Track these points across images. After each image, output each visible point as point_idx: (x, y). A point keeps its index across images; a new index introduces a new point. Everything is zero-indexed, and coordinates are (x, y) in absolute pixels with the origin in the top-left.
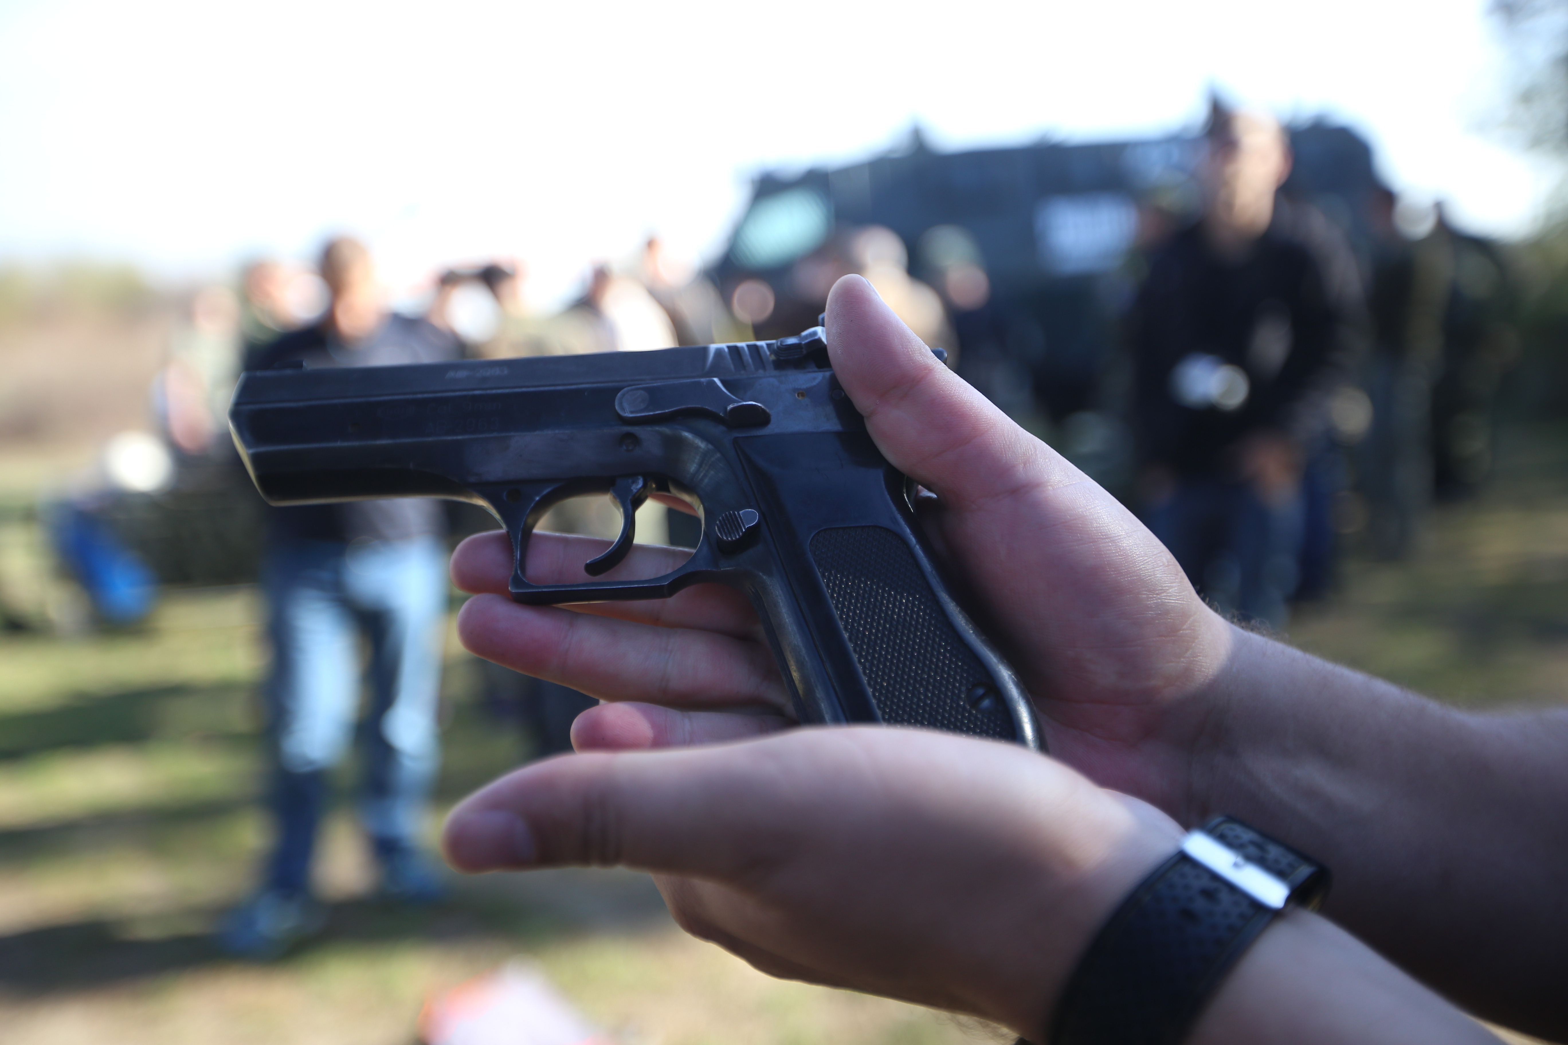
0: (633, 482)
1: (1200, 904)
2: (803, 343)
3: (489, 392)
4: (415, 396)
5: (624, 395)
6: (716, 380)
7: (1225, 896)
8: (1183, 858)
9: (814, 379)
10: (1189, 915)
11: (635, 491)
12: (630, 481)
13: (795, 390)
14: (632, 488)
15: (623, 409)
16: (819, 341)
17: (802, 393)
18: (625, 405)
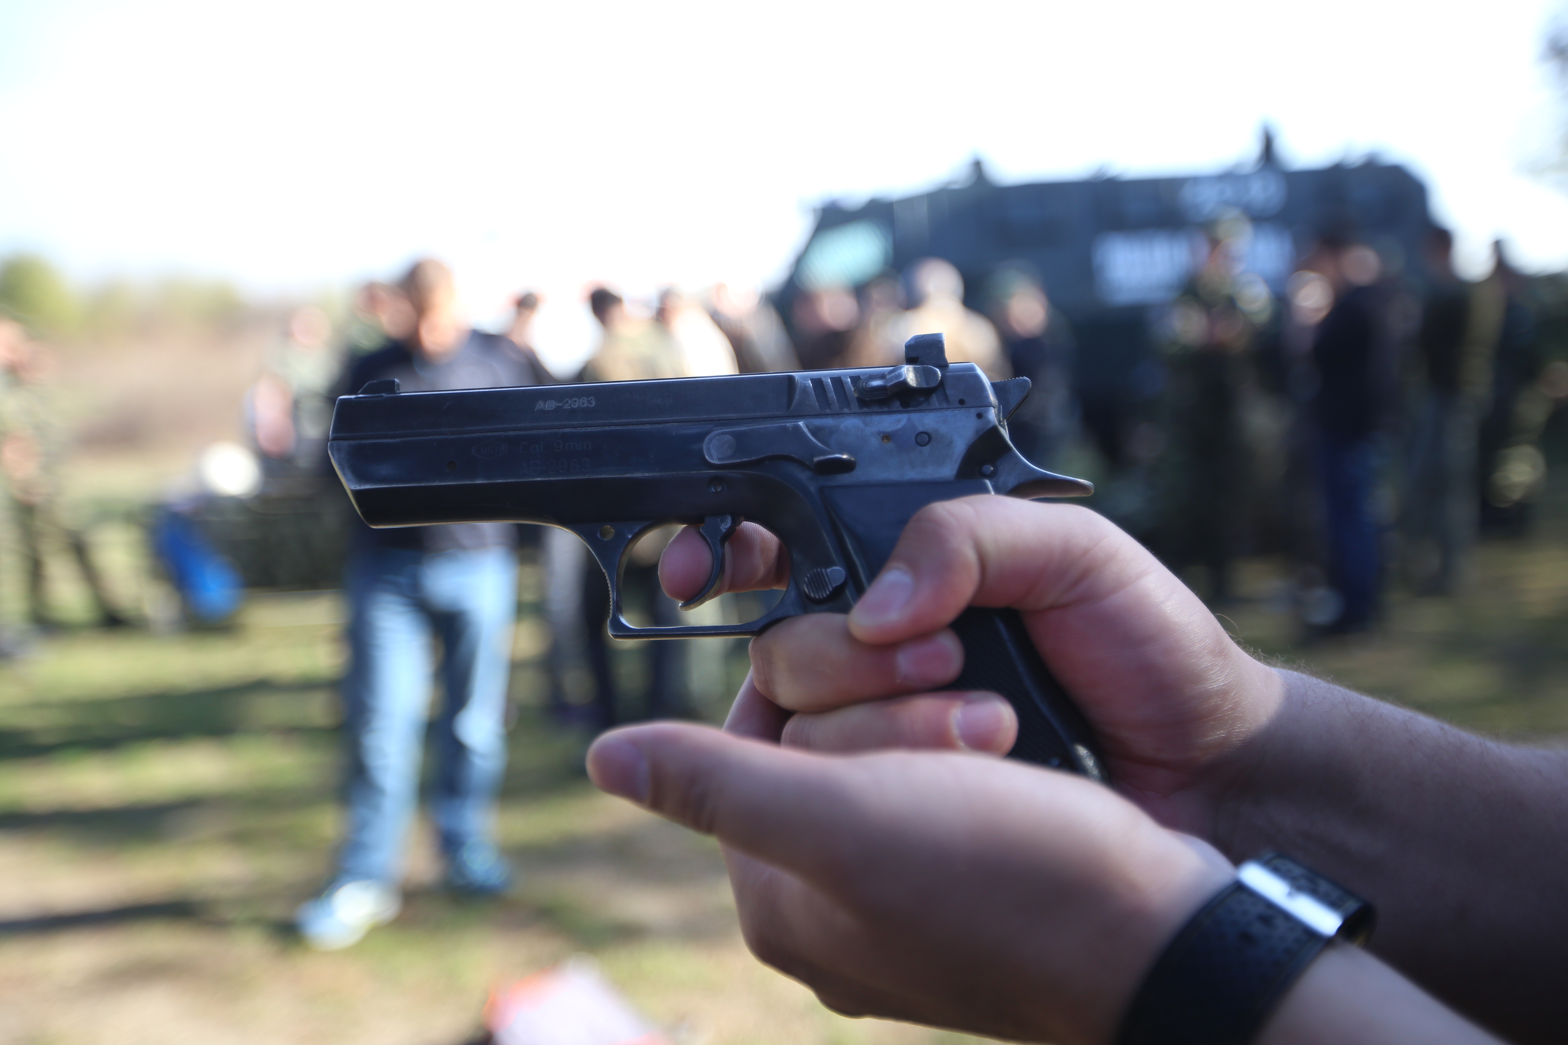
0: (722, 521)
1: (1257, 928)
2: (888, 385)
3: (578, 430)
4: (507, 433)
5: (711, 440)
6: (801, 423)
7: (1279, 922)
8: (1240, 888)
9: (899, 421)
10: (1247, 938)
11: (724, 530)
12: (719, 520)
13: (879, 433)
14: (721, 528)
15: (711, 456)
16: (904, 383)
17: (887, 437)
18: (713, 452)
